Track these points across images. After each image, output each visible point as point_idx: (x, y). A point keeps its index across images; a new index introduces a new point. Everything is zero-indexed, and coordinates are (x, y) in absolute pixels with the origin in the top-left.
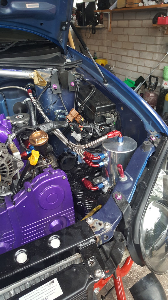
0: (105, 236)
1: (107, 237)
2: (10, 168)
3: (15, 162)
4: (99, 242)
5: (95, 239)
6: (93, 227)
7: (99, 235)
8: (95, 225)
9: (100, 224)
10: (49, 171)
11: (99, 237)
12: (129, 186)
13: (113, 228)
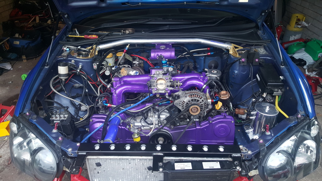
0: (247, 156)
1: (247, 157)
2: (205, 107)
3: (208, 105)
4: (243, 157)
5: (241, 155)
6: (242, 150)
7: (244, 154)
8: (243, 149)
9: (246, 150)
10: (224, 115)
11: (243, 155)
12: (270, 138)
13: (252, 154)
